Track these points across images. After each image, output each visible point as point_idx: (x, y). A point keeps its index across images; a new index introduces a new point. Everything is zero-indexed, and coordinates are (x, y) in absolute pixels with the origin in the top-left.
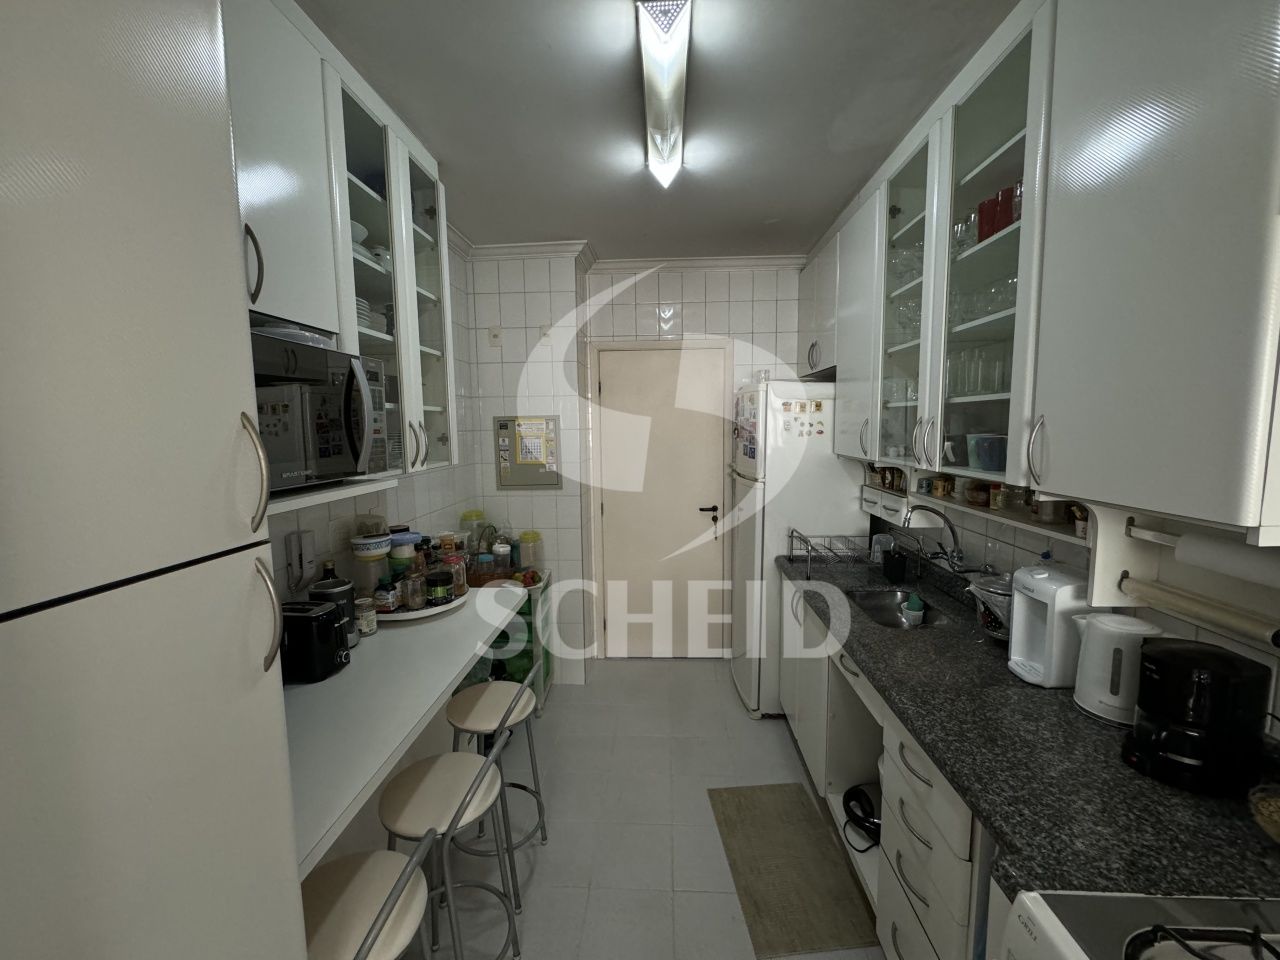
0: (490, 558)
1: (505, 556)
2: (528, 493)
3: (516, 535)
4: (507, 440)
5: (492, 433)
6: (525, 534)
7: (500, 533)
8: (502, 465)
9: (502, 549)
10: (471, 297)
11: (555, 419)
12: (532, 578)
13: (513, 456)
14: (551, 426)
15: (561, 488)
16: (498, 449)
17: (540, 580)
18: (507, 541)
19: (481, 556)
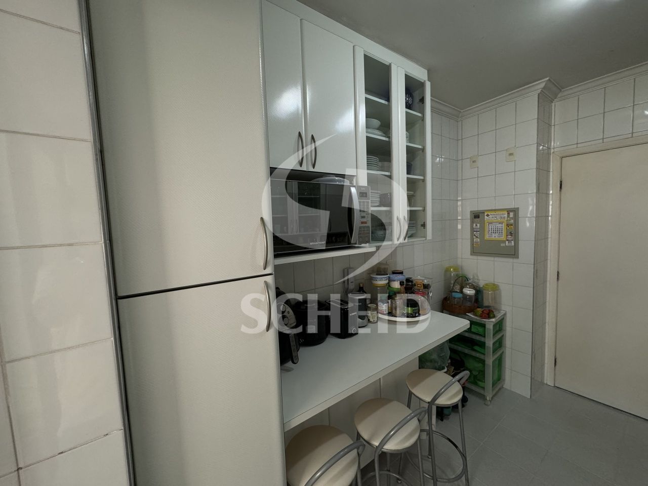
0: (460, 295)
1: (470, 296)
2: (492, 259)
3: (482, 284)
4: (478, 225)
5: (469, 221)
6: (486, 285)
7: (470, 281)
8: (474, 240)
9: (469, 292)
10: (460, 142)
11: (515, 211)
12: (488, 314)
13: (482, 235)
14: (512, 215)
15: (518, 257)
16: (473, 230)
17: (494, 317)
18: (473, 287)
19: (453, 294)
